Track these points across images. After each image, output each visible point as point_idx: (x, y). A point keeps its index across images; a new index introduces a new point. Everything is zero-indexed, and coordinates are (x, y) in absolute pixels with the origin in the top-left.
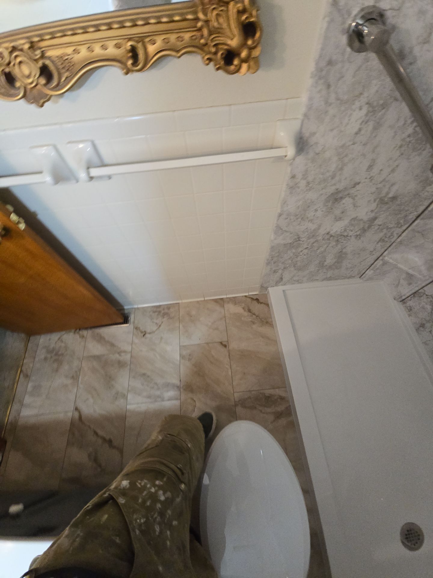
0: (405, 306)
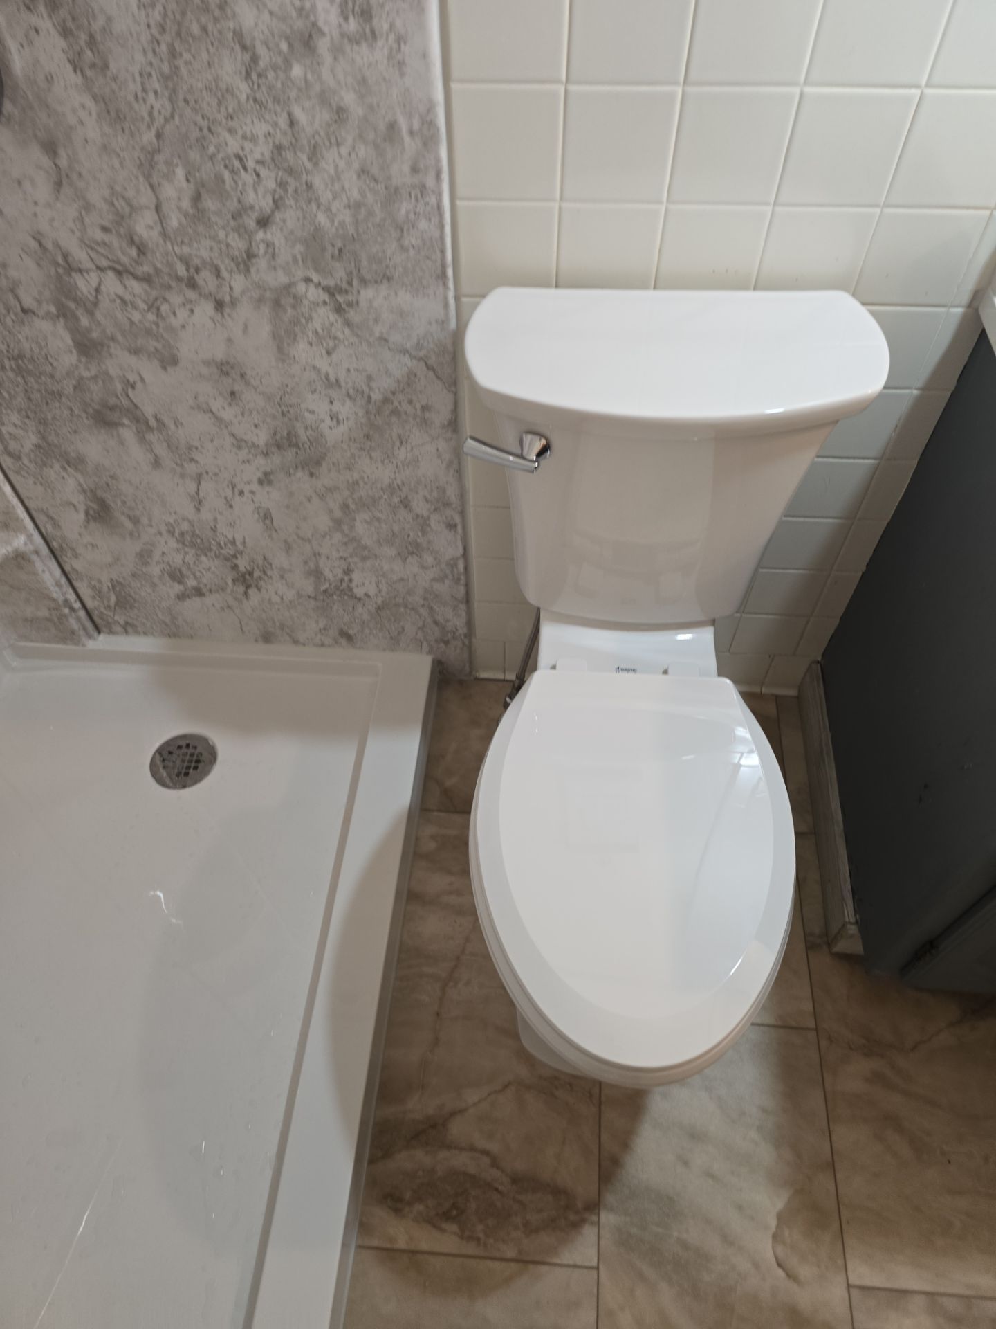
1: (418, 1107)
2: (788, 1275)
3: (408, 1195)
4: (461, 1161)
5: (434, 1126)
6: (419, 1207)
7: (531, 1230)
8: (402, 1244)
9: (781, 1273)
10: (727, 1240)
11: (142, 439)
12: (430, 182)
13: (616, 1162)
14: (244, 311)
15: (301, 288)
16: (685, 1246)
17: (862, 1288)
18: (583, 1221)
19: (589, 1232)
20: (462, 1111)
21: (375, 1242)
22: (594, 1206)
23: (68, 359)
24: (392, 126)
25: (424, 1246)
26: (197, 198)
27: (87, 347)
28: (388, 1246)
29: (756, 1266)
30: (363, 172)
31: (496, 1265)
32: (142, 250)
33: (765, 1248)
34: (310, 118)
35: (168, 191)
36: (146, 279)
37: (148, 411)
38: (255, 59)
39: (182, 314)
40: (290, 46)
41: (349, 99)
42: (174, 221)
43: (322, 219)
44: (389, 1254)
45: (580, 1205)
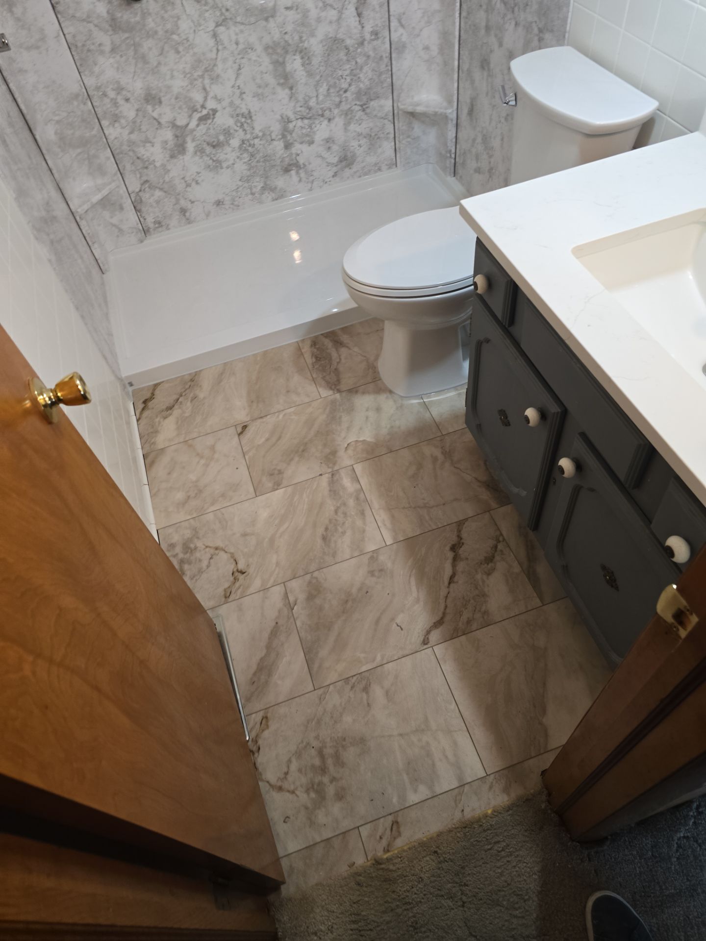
0: (155, 229)
1: (345, 338)
2: (346, 448)
3: (317, 346)
4: (334, 355)
5: (341, 344)
6: (315, 350)
7: (324, 378)
8: (303, 351)
9: (346, 445)
10: (348, 428)
11: (487, 79)
13: (357, 392)
15: (534, 25)
16: (340, 417)
17: (353, 468)
18: (333, 390)
19: (331, 392)
20: (350, 349)
21: (300, 345)
22: (339, 391)
23: (483, 32)
25: (305, 356)
27: (488, 29)
28: (301, 347)
29: (345, 438)
31: (309, 374)
33: (352, 438)
37: (492, 65)
39: (508, 24)
44: (299, 349)
45: (338, 387)
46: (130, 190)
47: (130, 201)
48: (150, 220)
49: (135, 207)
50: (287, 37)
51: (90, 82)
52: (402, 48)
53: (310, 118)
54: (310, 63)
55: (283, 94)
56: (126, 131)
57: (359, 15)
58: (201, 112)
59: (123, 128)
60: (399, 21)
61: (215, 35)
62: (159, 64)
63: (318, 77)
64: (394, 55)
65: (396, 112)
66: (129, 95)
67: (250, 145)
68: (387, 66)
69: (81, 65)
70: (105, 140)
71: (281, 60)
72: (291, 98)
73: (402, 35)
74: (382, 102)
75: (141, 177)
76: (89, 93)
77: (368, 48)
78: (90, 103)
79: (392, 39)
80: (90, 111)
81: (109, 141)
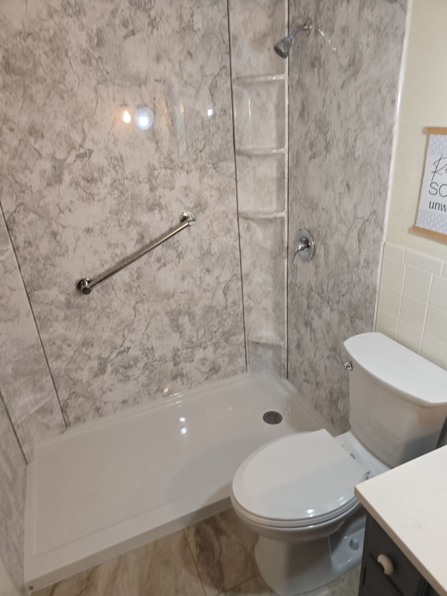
0: (74, 423)
3: (201, 535)
4: (216, 544)
5: (221, 532)
6: (199, 539)
7: (208, 573)
8: (188, 540)
11: (310, 332)
12: (373, 301)
13: (240, 590)
14: (335, 313)
15: (346, 313)
18: (218, 589)
19: (216, 592)
20: (228, 537)
21: (186, 531)
22: (224, 590)
23: (305, 307)
24: (368, 287)
26: (334, 286)
27: (309, 307)
30: (362, 293)
31: (195, 568)
32: (323, 291)
34: (355, 279)
35: (330, 283)
36: (322, 298)
37: (313, 326)
38: (349, 265)
39: (325, 308)
40: (355, 264)
41: (362, 278)
42: (329, 288)
43: (353, 300)
44: (185, 538)
45: (222, 585)
46: (60, 399)
47: (59, 406)
48: (72, 418)
49: (62, 410)
50: (180, 307)
51: (45, 336)
52: (250, 309)
53: (192, 348)
54: (194, 319)
55: (176, 336)
56: (65, 364)
57: (225, 294)
58: (120, 349)
59: (63, 361)
60: (249, 297)
61: (135, 308)
62: (95, 324)
63: (198, 326)
64: (245, 313)
65: (247, 342)
66: (71, 343)
67: (150, 366)
68: (241, 318)
69: (41, 328)
70: (48, 370)
71: (176, 318)
72: (181, 337)
73: (250, 303)
74: (238, 337)
75: (70, 391)
76: (43, 343)
77: (230, 310)
78: (42, 349)
79: (244, 305)
80: (41, 354)
81: (51, 370)
